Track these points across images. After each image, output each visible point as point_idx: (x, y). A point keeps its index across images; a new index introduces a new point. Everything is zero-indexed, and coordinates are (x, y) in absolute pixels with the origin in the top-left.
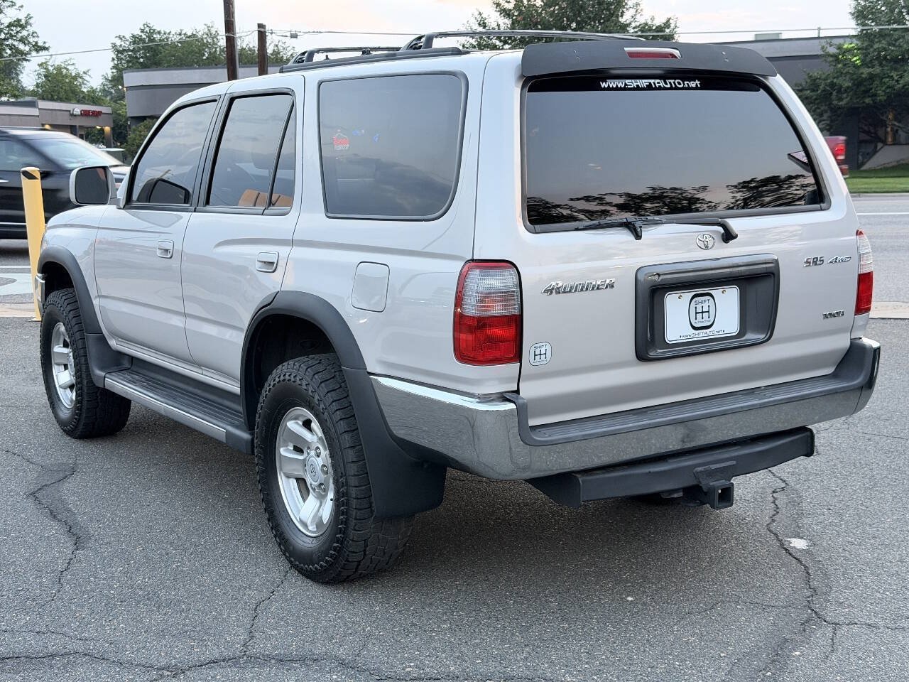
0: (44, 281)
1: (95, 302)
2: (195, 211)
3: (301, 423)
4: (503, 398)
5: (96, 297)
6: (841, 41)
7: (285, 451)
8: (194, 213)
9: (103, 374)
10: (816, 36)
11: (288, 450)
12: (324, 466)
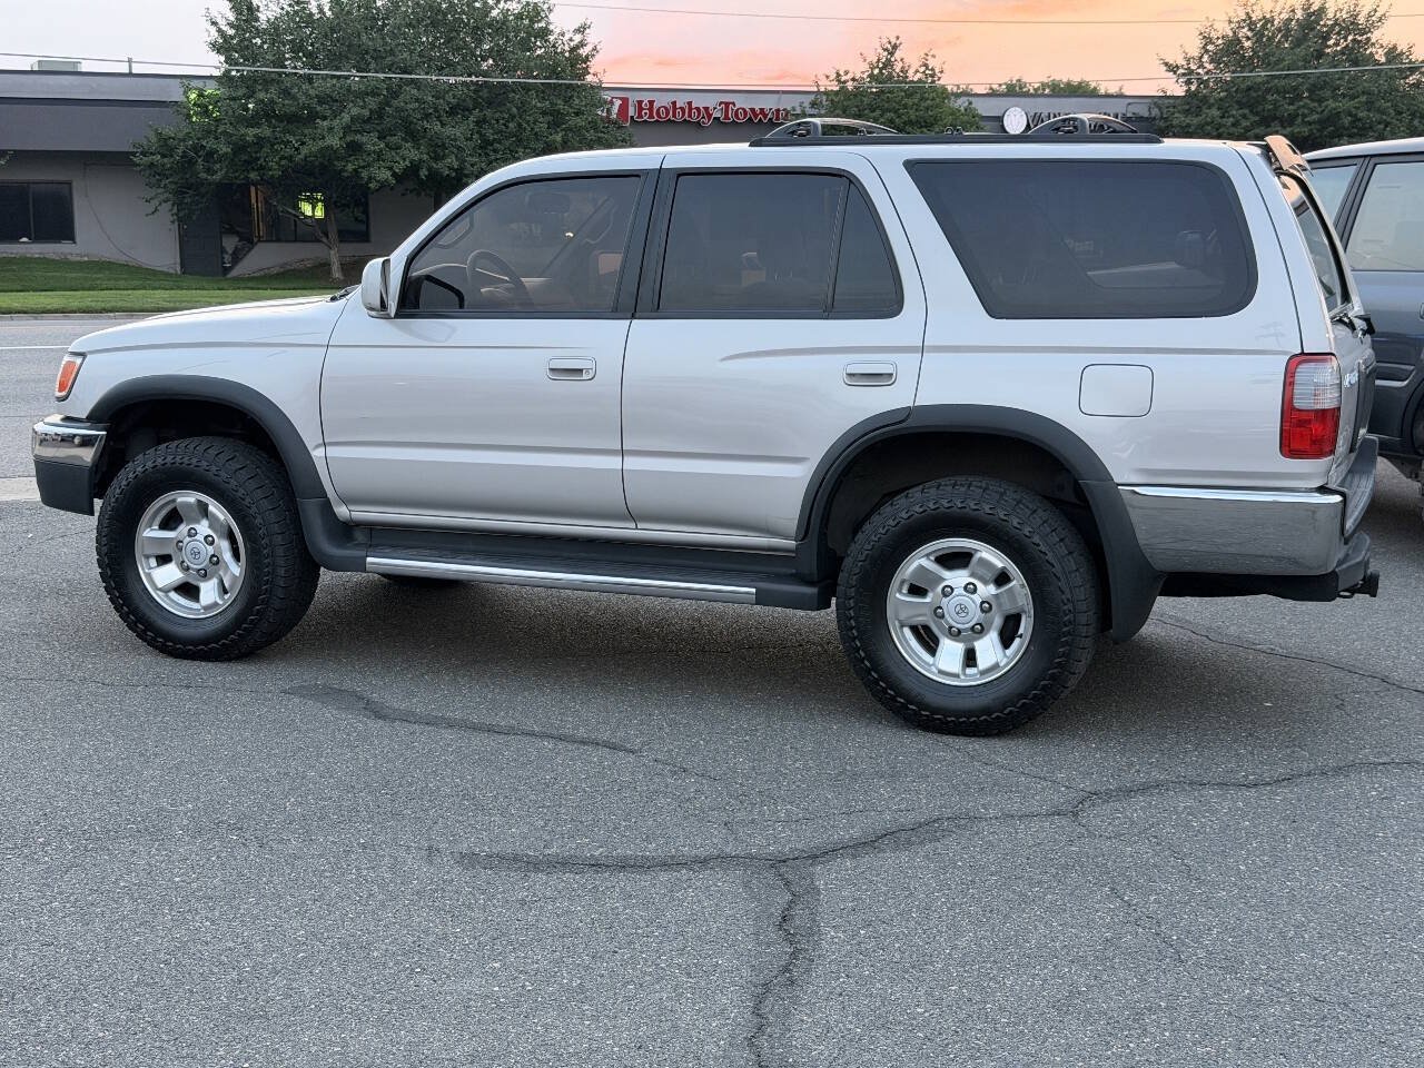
0: (104, 433)
1: (317, 454)
2: (633, 317)
3: (933, 558)
4: (1323, 490)
5: (318, 446)
6: (199, 84)
7: (898, 596)
8: (634, 321)
9: (363, 553)
10: (127, 71)
11: (900, 592)
12: (983, 602)
